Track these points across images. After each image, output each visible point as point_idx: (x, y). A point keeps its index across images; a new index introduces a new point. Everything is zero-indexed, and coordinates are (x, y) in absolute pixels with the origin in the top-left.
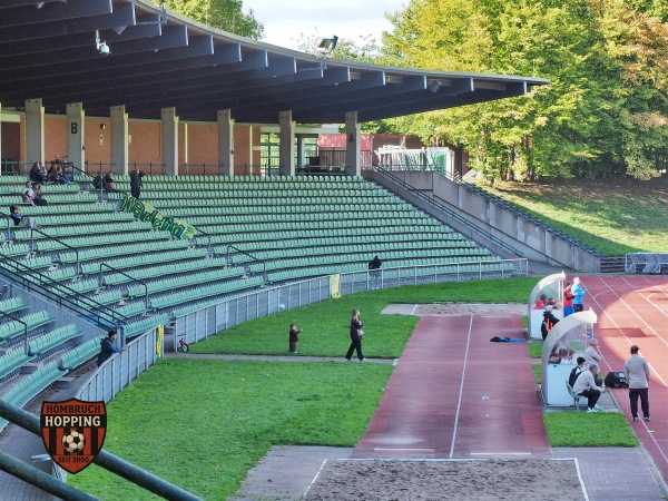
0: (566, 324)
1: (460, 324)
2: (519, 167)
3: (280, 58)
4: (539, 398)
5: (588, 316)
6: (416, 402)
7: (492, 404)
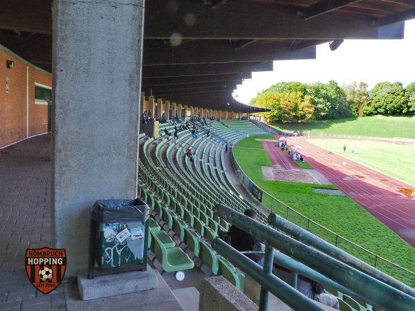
1: (267, 143)
2: (268, 120)
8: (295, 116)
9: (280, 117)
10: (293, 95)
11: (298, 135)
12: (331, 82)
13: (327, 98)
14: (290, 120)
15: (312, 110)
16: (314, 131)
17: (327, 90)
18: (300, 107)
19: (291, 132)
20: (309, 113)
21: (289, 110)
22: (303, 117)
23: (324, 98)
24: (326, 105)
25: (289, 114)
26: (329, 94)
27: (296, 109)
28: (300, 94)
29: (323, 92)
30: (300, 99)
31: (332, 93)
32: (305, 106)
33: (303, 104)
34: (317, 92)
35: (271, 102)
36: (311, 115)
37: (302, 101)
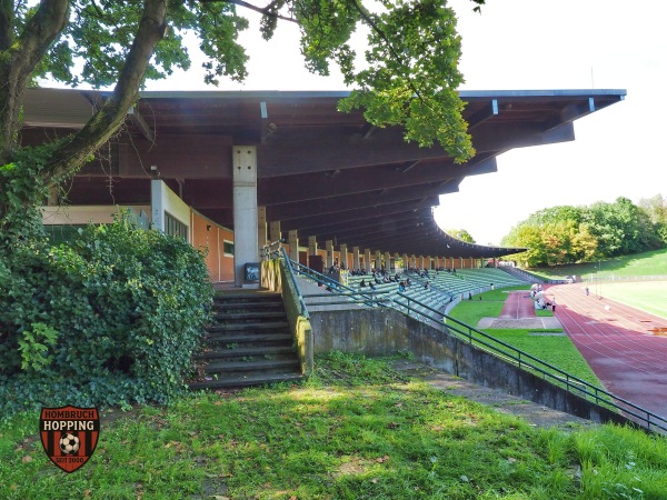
0: (538, 294)
1: (517, 294)
2: (527, 264)
3: (480, 247)
4: (533, 308)
5: (542, 292)
6: (509, 309)
7: (524, 309)
8: (569, 255)
9: (544, 258)
10: (561, 224)
11: (574, 282)
12: (618, 200)
13: (615, 223)
14: (559, 261)
15: (593, 243)
16: (600, 274)
17: (613, 211)
18: (574, 241)
19: (564, 278)
20: (589, 248)
21: (557, 246)
22: (581, 254)
23: (611, 224)
24: (616, 234)
25: (557, 253)
26: (618, 217)
27: (567, 244)
28: (571, 222)
29: (608, 215)
30: (572, 229)
31: (624, 216)
32: (582, 238)
33: (578, 236)
34: (599, 217)
35: (527, 239)
36: (592, 252)
37: (576, 232)
